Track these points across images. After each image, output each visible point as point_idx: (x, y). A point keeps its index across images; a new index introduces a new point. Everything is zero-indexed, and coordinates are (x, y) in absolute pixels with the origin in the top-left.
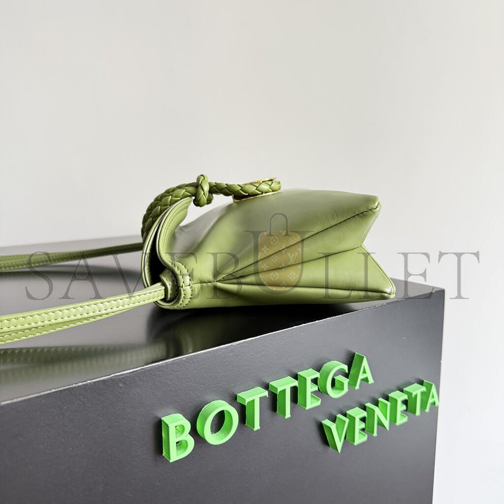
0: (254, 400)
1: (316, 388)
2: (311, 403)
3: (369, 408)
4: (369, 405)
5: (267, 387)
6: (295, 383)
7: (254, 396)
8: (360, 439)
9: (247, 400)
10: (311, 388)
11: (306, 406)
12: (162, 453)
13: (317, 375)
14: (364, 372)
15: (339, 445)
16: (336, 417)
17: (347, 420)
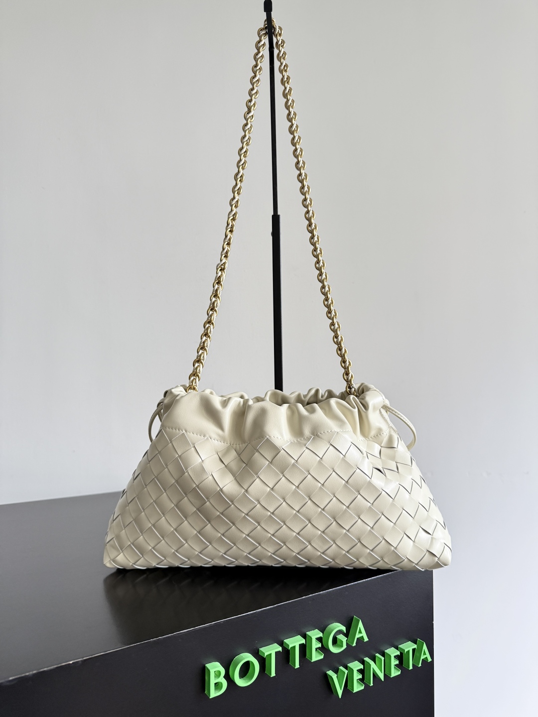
0: (271, 654)
1: (320, 645)
2: (316, 657)
3: (367, 662)
4: (367, 659)
5: (281, 644)
6: (303, 641)
7: (271, 650)
8: (357, 687)
9: (266, 655)
10: (316, 645)
11: (312, 660)
12: (205, 691)
13: (321, 635)
14: (360, 632)
15: (340, 692)
16: (338, 669)
17: (346, 672)
